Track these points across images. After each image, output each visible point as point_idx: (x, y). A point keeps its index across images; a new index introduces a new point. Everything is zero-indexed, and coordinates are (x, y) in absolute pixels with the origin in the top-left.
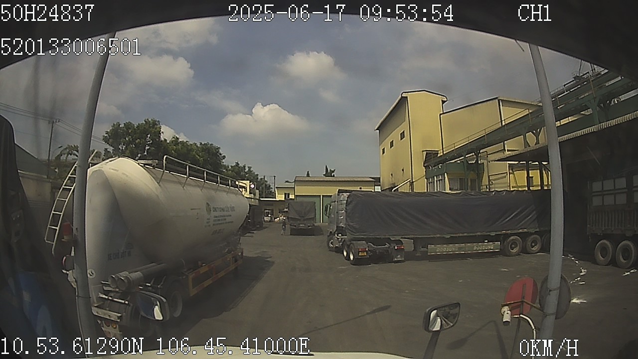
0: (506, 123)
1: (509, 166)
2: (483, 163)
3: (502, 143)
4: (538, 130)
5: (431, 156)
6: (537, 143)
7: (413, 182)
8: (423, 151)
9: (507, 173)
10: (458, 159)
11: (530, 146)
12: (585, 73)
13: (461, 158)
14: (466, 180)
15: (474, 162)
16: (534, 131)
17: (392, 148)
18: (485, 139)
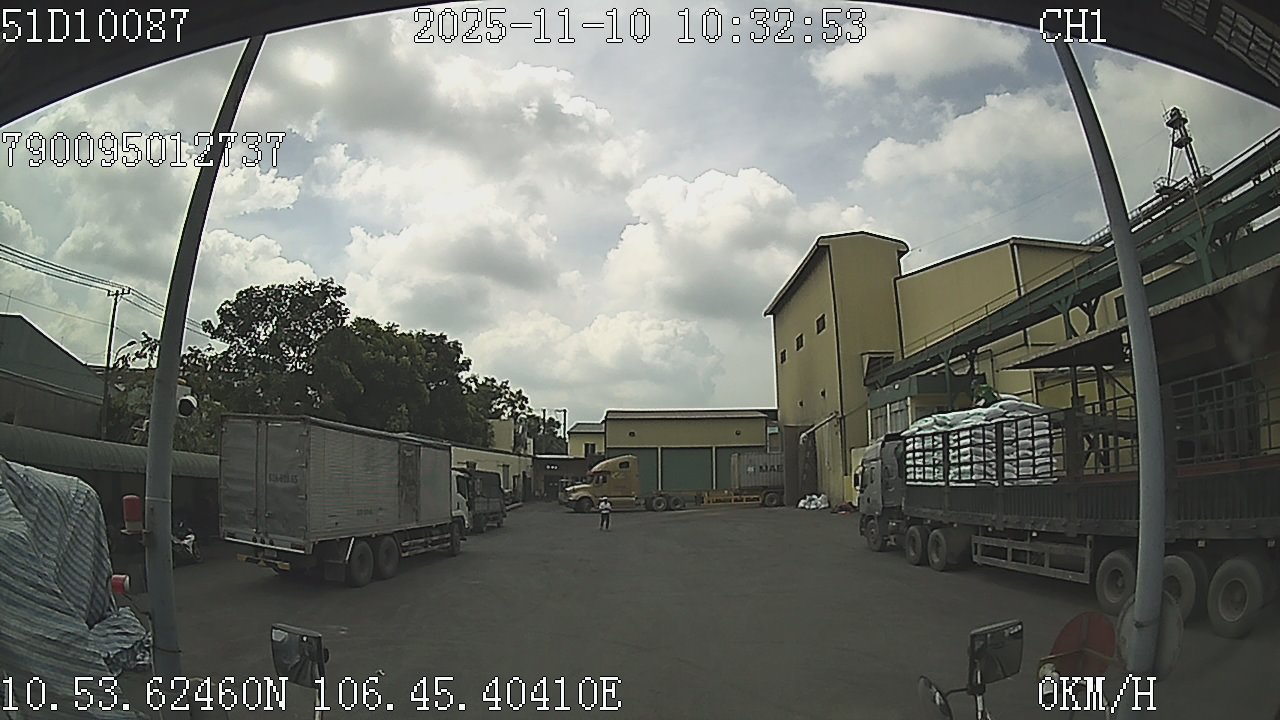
0: (1029, 291)
1: (1036, 378)
2: (984, 374)
3: (1022, 332)
4: (1093, 302)
5: (879, 363)
6: (1092, 327)
7: (843, 417)
8: (863, 354)
9: (1032, 392)
10: (933, 369)
11: (1076, 335)
12: (1179, 180)
13: (939, 366)
14: (950, 409)
15: (965, 373)
16: (1085, 305)
17: (801, 349)
18: (986, 325)
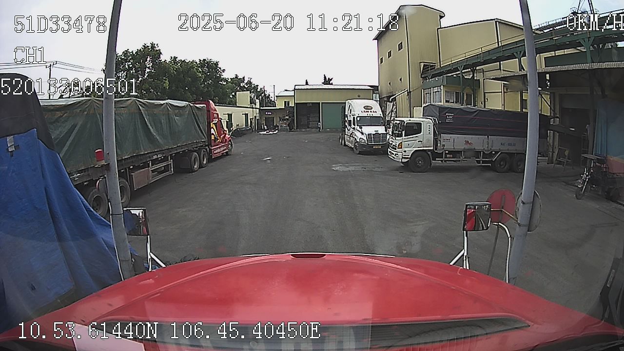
0: (502, 45)
1: (504, 86)
2: (479, 80)
5: (428, 68)
7: (410, 92)
8: (421, 63)
9: (501, 92)
13: (457, 73)
14: (462, 94)
15: (470, 78)
18: (481, 57)
